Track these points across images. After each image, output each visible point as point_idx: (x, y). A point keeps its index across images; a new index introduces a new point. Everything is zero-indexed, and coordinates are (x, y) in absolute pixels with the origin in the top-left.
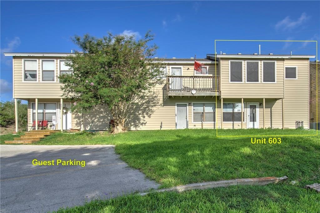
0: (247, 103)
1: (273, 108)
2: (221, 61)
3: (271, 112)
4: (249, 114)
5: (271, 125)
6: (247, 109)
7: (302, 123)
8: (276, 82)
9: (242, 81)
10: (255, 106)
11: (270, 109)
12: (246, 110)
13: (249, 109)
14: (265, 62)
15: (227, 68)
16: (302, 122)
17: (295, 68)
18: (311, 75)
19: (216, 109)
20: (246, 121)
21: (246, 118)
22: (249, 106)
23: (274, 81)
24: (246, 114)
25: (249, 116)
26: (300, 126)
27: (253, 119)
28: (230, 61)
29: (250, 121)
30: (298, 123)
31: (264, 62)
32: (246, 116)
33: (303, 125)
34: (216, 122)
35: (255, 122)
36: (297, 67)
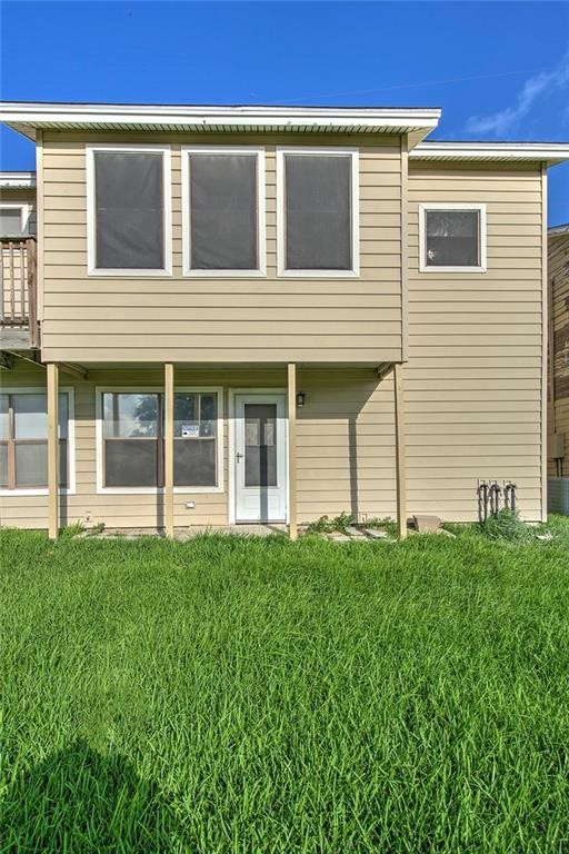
0: (231, 392)
1: (360, 419)
2: (40, 151)
3: (353, 435)
4: (242, 451)
5: (354, 502)
6: (231, 421)
7: (510, 493)
8: (356, 272)
9: (161, 266)
10: (274, 406)
11: (347, 421)
12: (226, 426)
13: (241, 421)
14: (296, 157)
15: (74, 190)
16: (511, 488)
17: (473, 216)
18: (553, 284)
19: (72, 423)
20: (226, 481)
21: (226, 470)
22: (241, 409)
23: (349, 267)
24: (226, 448)
25: (242, 460)
26: (502, 506)
27: (262, 471)
28: (89, 151)
29: (248, 484)
30: (487, 492)
31: (286, 157)
32: (226, 459)
33: (517, 503)
34: (69, 492)
35: (270, 490)
36: (483, 208)
